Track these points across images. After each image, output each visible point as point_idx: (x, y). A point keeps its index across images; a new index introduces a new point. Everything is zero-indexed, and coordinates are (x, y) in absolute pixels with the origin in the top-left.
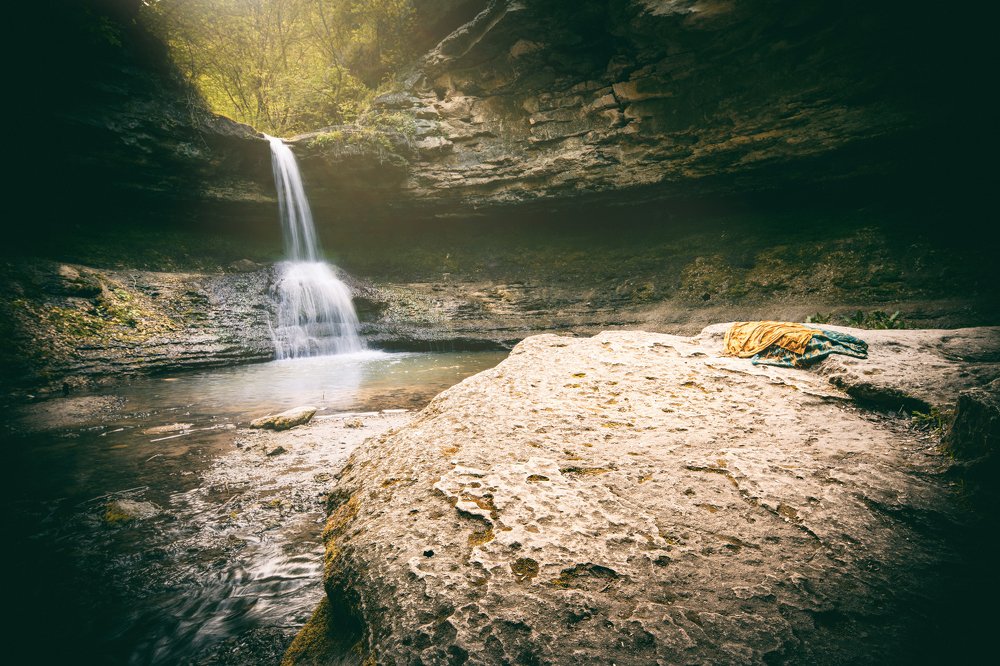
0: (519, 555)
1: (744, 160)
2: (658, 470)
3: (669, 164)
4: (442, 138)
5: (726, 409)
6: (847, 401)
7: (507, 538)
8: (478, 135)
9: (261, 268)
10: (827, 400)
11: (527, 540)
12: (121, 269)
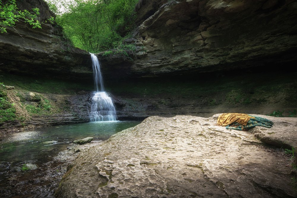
0: (113, 191)
1: (249, 56)
2: (176, 165)
3: (221, 58)
4: (144, 52)
5: (212, 144)
6: (260, 144)
7: (111, 185)
8: (156, 50)
9: (87, 93)
10: (252, 143)
11: (118, 187)
12: (47, 93)
